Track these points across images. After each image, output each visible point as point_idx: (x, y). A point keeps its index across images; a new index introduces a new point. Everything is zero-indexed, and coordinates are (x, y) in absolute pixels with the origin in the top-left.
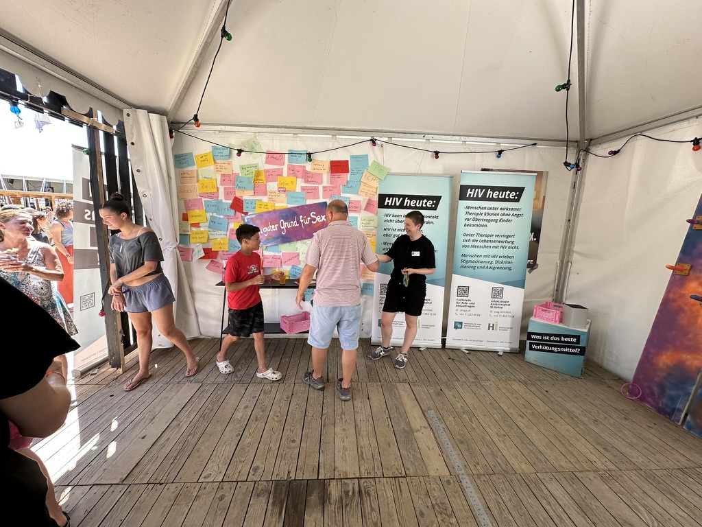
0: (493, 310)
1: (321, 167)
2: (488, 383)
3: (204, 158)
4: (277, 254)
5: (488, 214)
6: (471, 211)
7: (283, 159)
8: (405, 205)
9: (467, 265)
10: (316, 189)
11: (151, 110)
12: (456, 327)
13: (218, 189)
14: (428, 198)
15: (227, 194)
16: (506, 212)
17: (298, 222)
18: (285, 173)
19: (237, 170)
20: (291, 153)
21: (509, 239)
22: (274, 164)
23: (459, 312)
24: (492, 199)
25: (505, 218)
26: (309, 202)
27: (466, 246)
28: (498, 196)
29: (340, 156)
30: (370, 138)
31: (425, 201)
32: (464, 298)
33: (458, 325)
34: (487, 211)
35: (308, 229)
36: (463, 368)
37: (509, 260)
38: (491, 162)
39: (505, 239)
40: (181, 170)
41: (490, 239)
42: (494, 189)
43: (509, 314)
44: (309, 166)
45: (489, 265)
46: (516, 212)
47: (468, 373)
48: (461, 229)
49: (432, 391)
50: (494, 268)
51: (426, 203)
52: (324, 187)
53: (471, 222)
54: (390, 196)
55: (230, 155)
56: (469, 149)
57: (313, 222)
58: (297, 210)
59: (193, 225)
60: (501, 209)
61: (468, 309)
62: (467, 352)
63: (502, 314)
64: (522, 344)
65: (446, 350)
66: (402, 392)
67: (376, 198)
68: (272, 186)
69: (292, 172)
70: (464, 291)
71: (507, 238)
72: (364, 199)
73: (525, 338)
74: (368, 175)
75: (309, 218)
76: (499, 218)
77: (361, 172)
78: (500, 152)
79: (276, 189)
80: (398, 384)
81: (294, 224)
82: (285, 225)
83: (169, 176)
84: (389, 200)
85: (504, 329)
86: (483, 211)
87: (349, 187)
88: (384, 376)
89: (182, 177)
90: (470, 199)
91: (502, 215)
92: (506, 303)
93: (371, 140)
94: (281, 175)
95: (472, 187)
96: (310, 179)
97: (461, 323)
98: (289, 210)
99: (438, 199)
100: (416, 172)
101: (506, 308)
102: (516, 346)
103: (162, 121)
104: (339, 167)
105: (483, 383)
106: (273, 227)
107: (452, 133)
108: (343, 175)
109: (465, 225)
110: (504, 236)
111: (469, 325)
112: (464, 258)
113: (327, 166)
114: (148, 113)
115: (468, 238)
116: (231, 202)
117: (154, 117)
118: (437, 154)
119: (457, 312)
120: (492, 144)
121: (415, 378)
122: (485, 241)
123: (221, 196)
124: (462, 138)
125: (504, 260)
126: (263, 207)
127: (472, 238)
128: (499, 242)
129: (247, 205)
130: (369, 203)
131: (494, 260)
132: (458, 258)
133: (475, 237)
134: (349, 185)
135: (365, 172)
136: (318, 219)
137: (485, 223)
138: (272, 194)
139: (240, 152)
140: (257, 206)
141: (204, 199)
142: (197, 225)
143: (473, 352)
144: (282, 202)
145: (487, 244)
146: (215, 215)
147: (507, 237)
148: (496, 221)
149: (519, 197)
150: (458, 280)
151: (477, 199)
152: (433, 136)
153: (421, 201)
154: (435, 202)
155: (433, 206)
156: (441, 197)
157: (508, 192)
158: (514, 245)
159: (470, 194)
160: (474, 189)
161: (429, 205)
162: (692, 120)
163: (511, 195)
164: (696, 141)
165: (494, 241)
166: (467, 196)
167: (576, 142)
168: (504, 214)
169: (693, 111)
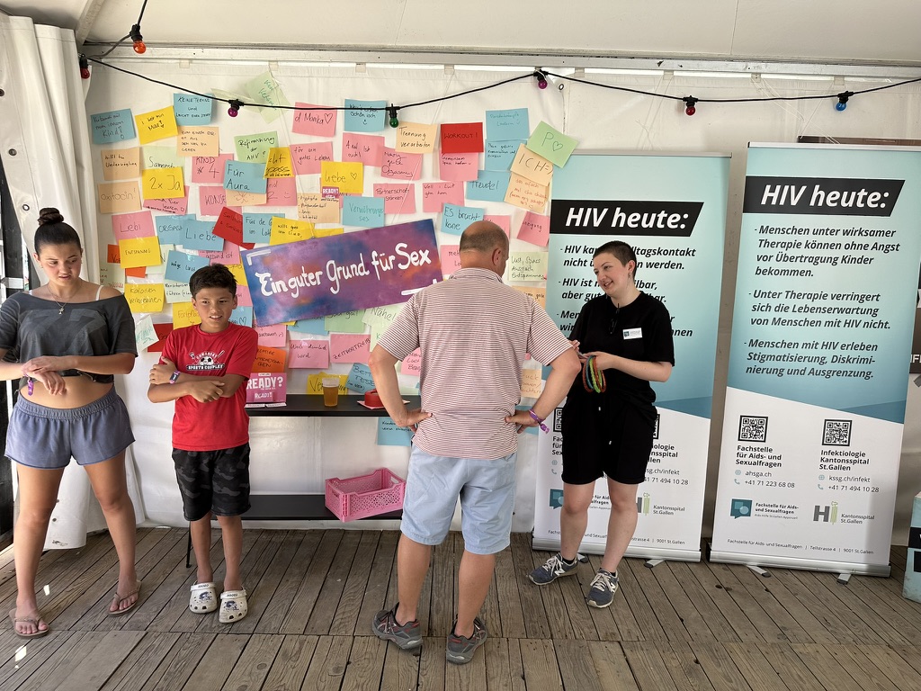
0: (827, 473)
1: (420, 140)
2: (810, 649)
3: (156, 121)
4: (320, 338)
5: (815, 245)
6: (771, 238)
7: (333, 120)
8: (614, 225)
9: (762, 366)
10: (408, 190)
11: (40, 18)
12: (736, 513)
13: (186, 190)
14: (671, 207)
15: (207, 200)
16: (858, 240)
17: (369, 266)
18: (338, 154)
19: (229, 147)
20: (351, 108)
21: (867, 305)
22: (312, 133)
23: (743, 478)
24: (824, 210)
25: (856, 254)
26: (393, 220)
27: (759, 322)
28: (839, 201)
29: (463, 113)
30: (532, 70)
31: (663, 215)
32: (754, 445)
33: (741, 508)
34: (811, 238)
35: (390, 283)
36: (751, 610)
37: (865, 354)
38: (823, 119)
39: (855, 304)
40: (104, 148)
41: (819, 303)
42: (828, 185)
43: (866, 484)
44: (391, 138)
45: (816, 366)
46: (882, 240)
47: (762, 623)
48: (748, 282)
49: (674, 663)
50: (828, 374)
51: (664, 220)
52: (426, 186)
53: (773, 264)
54: (577, 204)
55: (214, 114)
56: (768, 90)
57: (400, 266)
58: (366, 239)
59: (130, 272)
60: (846, 233)
61: (764, 469)
62: (762, 571)
63: (849, 484)
64: (897, 555)
65: (711, 567)
66: (603, 665)
67: (545, 211)
68: (308, 184)
69: (352, 151)
70: (755, 427)
71: (861, 301)
72: (518, 213)
73: (904, 540)
74: (529, 155)
75: (392, 258)
76: (840, 253)
77: (510, 150)
78: (844, 98)
79: (317, 191)
80: (594, 645)
81: (358, 270)
82: (339, 273)
83: (78, 163)
84: (576, 213)
85: (855, 520)
86: (802, 239)
87: (482, 185)
88: (561, 623)
89: (106, 165)
90: (769, 209)
91: (847, 247)
92: (859, 458)
93: (535, 74)
94: (327, 158)
95: (774, 181)
96: (394, 167)
97: (748, 504)
98: (348, 236)
99: (693, 210)
100: (640, 146)
101: (857, 470)
102: (884, 560)
103: (63, 42)
104: (459, 139)
105: (799, 649)
106: (311, 276)
107: (727, 54)
108: (469, 158)
109: (759, 271)
110: (854, 297)
111: (768, 508)
112: (756, 350)
113: (433, 137)
114: (35, 22)
115: (764, 301)
116: (215, 219)
117: (48, 33)
118: (690, 104)
119: (739, 478)
120: (823, 79)
121: (636, 632)
122: (807, 309)
123: (194, 206)
124: (751, 65)
125: (854, 354)
126: (287, 230)
127: (774, 303)
128: (841, 311)
129: (252, 227)
130: (529, 223)
131: (829, 354)
132: (741, 350)
133: (782, 300)
134: (484, 181)
135: (521, 150)
136: (412, 259)
137: (807, 266)
138: (309, 202)
139: (236, 105)
140: (275, 230)
141: (155, 214)
142: (139, 272)
143: (777, 574)
144: (331, 220)
145: (811, 317)
146: (179, 248)
147: (862, 298)
148: (834, 261)
149: (891, 203)
150: (739, 402)
151: (787, 209)
152: (681, 62)
153: (654, 216)
154: (686, 216)
155: (683, 226)
156: (700, 205)
157: (863, 193)
158: (876, 320)
159: (770, 199)
160: (778, 187)
161: (673, 224)
163: (870, 200)
165: (829, 310)
166: (763, 203)
168: (853, 246)
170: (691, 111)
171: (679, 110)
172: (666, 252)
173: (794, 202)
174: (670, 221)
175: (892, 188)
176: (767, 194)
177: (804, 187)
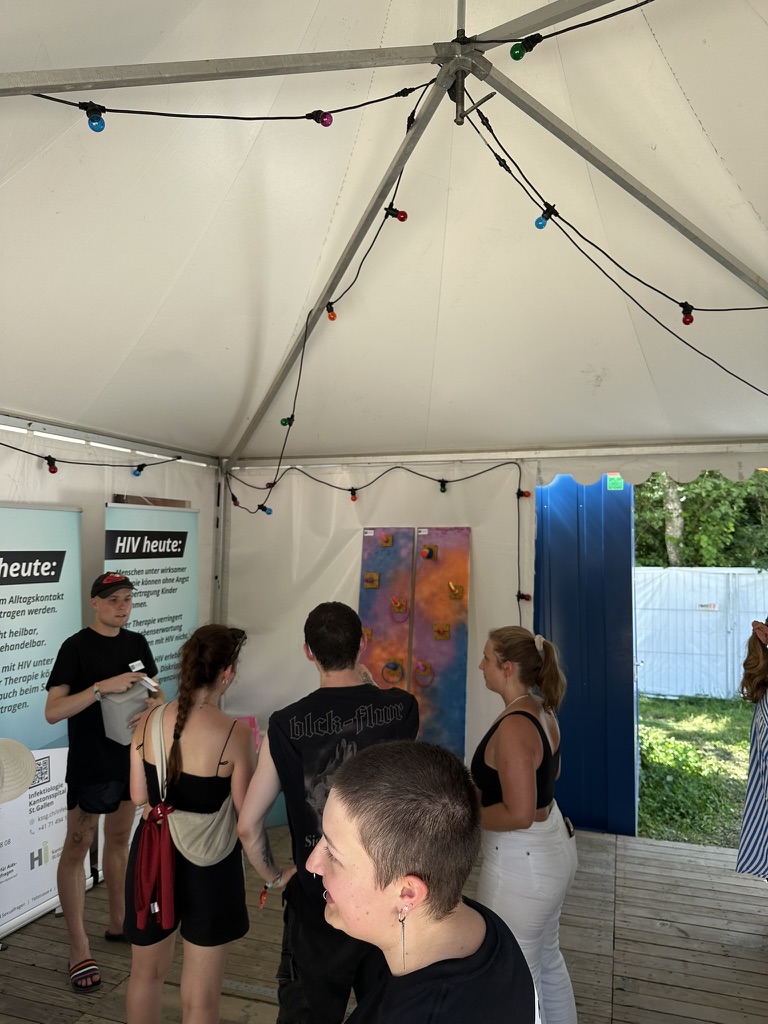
14: (43, 556)
16: (169, 575)
21: (177, 623)
24: (150, 555)
25: (168, 586)
28: (158, 548)
31: (37, 563)
34: (144, 577)
39: (168, 624)
42: (153, 536)
46: (181, 575)
51: (39, 570)
60: (163, 571)
71: (173, 621)
76: (160, 587)
90: (120, 556)
91: (164, 581)
95: (123, 534)
100: (10, 499)
110: (170, 619)
118: (51, 463)
125: (172, 662)
128: (163, 630)
137: (144, 599)
147: (173, 619)
148: (157, 593)
149: (182, 546)
151: (130, 555)
153: (30, 564)
154: (54, 564)
155: (53, 573)
156: (64, 552)
157: (169, 541)
158: (181, 633)
160: (125, 538)
161: (46, 571)
162: (345, 467)
163: (173, 546)
164: (353, 491)
165: (157, 631)
166: (117, 551)
167: (217, 458)
168: (166, 581)
169: (345, 458)
170: (53, 470)
171: (40, 466)
172: (43, 598)
174: (43, 569)
175: (181, 536)
176: (119, 544)
177: (139, 539)
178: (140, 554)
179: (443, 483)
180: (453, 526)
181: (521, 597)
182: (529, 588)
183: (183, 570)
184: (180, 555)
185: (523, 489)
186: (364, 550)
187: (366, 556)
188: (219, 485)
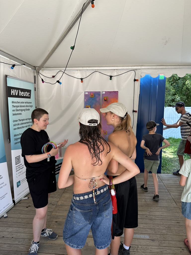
5: (21, 106)
6: (15, 105)
9: (17, 141)
16: (27, 104)
24: (21, 97)
25: (27, 108)
27: (15, 129)
28: (23, 94)
34: (20, 104)
39: (29, 121)
42: (23, 90)
46: (31, 105)
48: (11, 118)
53: (15, 112)
60: (25, 103)
70: (18, 159)
76: (25, 108)
78: (14, 66)
95: (13, 88)
97: (19, 182)
109: (13, 114)
110: (28, 119)
111: (23, 181)
112: (16, 137)
115: (15, 123)
119: (17, 176)
122: (22, 124)
128: (27, 123)
133: (18, 122)
137: (21, 112)
145: (23, 126)
147: (30, 119)
148: (24, 110)
149: (30, 95)
157: (26, 93)
159: (13, 93)
160: (14, 90)
162: (79, 71)
163: (28, 94)
164: (82, 79)
165: (25, 123)
166: (12, 94)
167: (35, 67)
168: (27, 106)
169: (79, 68)
173: (17, 95)
175: (29, 91)
176: (12, 92)
177: (18, 90)
178: (18, 96)
179: (111, 77)
180: (113, 91)
181: (134, 111)
182: (136, 109)
183: (31, 103)
184: (29, 98)
185: (136, 79)
186: (85, 98)
187: (86, 100)
188: (35, 76)
